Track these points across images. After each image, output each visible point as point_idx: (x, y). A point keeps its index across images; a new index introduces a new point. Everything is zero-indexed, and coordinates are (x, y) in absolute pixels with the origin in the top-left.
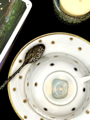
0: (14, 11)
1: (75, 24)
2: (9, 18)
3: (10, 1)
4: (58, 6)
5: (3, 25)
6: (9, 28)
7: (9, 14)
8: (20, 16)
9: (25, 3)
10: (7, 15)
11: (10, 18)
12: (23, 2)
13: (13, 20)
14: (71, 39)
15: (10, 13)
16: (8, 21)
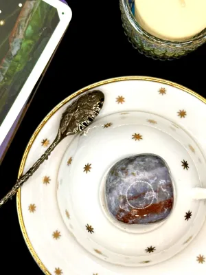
0: (30, 28)
1: (171, 58)
2: (18, 43)
3: (20, 5)
4: (132, 18)
5: (5, 61)
6: (19, 68)
7: (18, 33)
8: (44, 40)
9: (56, 9)
10: (15, 37)
11: (21, 44)
12: (51, 7)
13: (27, 50)
14: (162, 91)
15: (20, 32)
16: (17, 52)
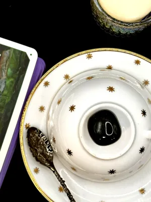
2: (4, 82)
7: (2, 76)
9: (25, 53)
11: (5, 82)
12: (22, 52)
13: (11, 86)
16: (4, 89)
